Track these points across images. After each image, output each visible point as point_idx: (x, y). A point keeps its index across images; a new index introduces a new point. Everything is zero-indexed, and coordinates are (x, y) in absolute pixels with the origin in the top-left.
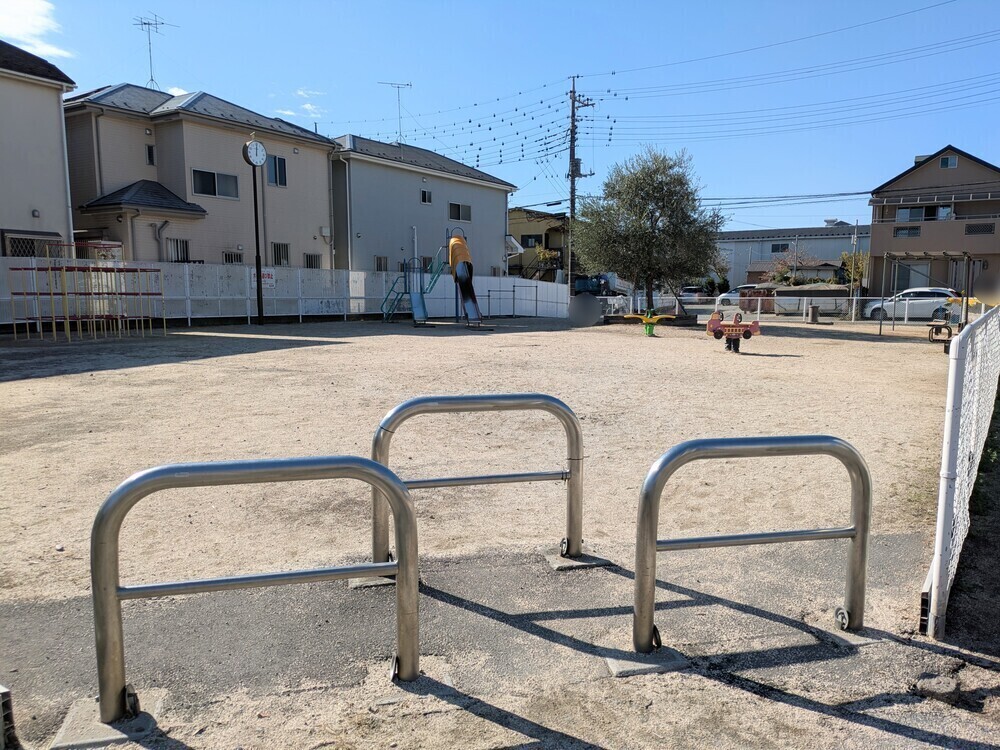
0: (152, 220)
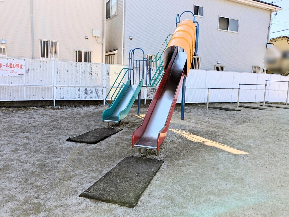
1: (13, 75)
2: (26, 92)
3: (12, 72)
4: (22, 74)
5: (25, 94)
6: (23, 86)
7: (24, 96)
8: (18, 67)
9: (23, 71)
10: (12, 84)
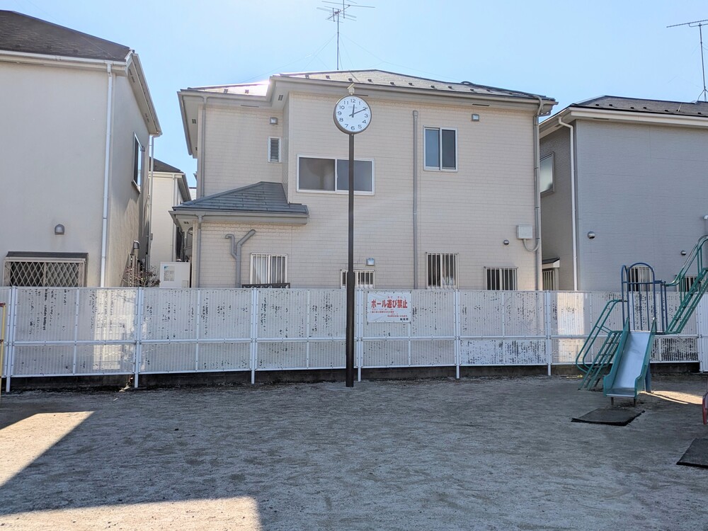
0: (229, 230)
1: (392, 320)
2: (411, 350)
3: (390, 314)
4: (406, 318)
5: (410, 355)
6: (406, 341)
7: (407, 358)
8: (400, 306)
9: (407, 312)
10: (390, 337)
